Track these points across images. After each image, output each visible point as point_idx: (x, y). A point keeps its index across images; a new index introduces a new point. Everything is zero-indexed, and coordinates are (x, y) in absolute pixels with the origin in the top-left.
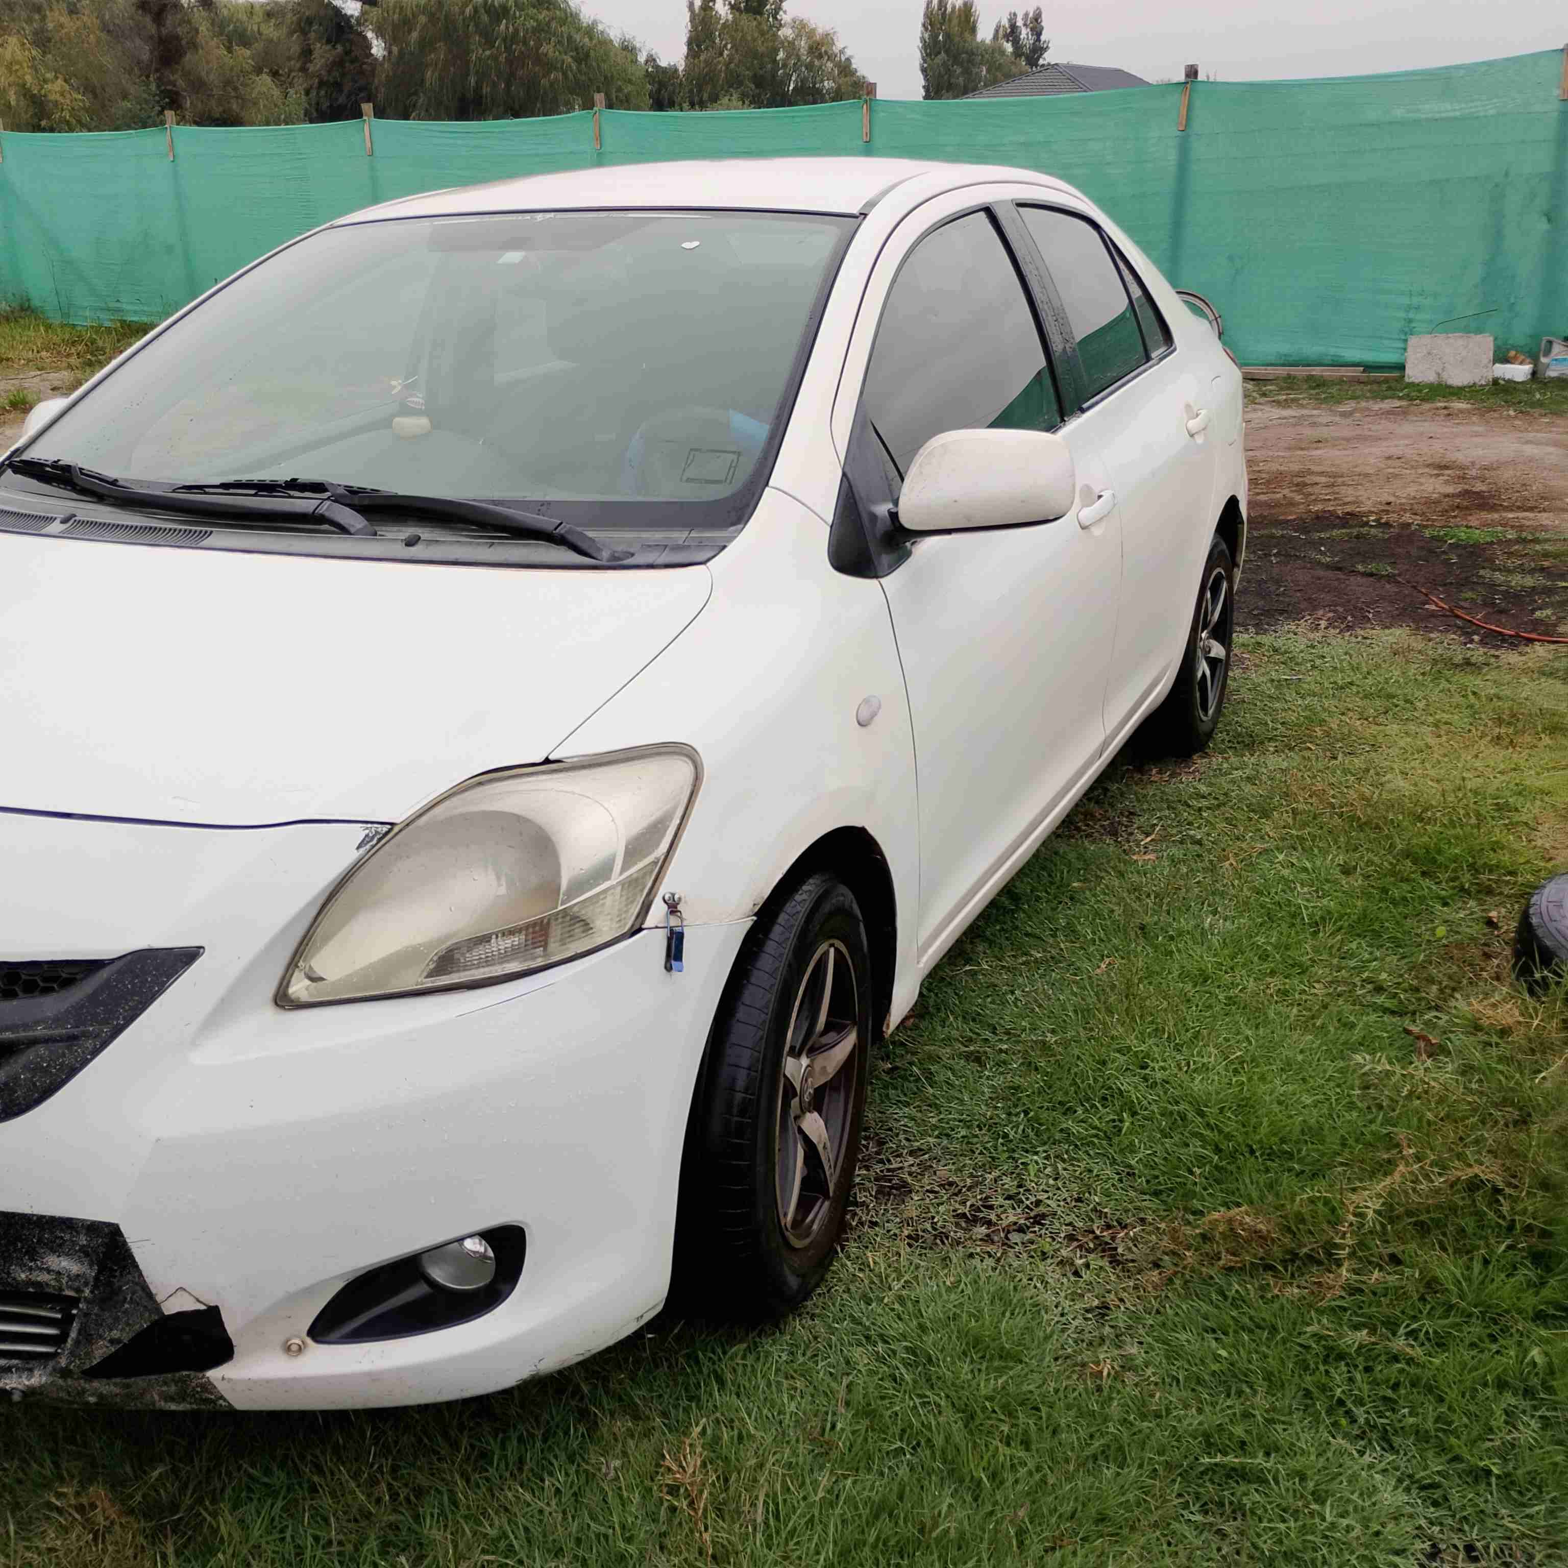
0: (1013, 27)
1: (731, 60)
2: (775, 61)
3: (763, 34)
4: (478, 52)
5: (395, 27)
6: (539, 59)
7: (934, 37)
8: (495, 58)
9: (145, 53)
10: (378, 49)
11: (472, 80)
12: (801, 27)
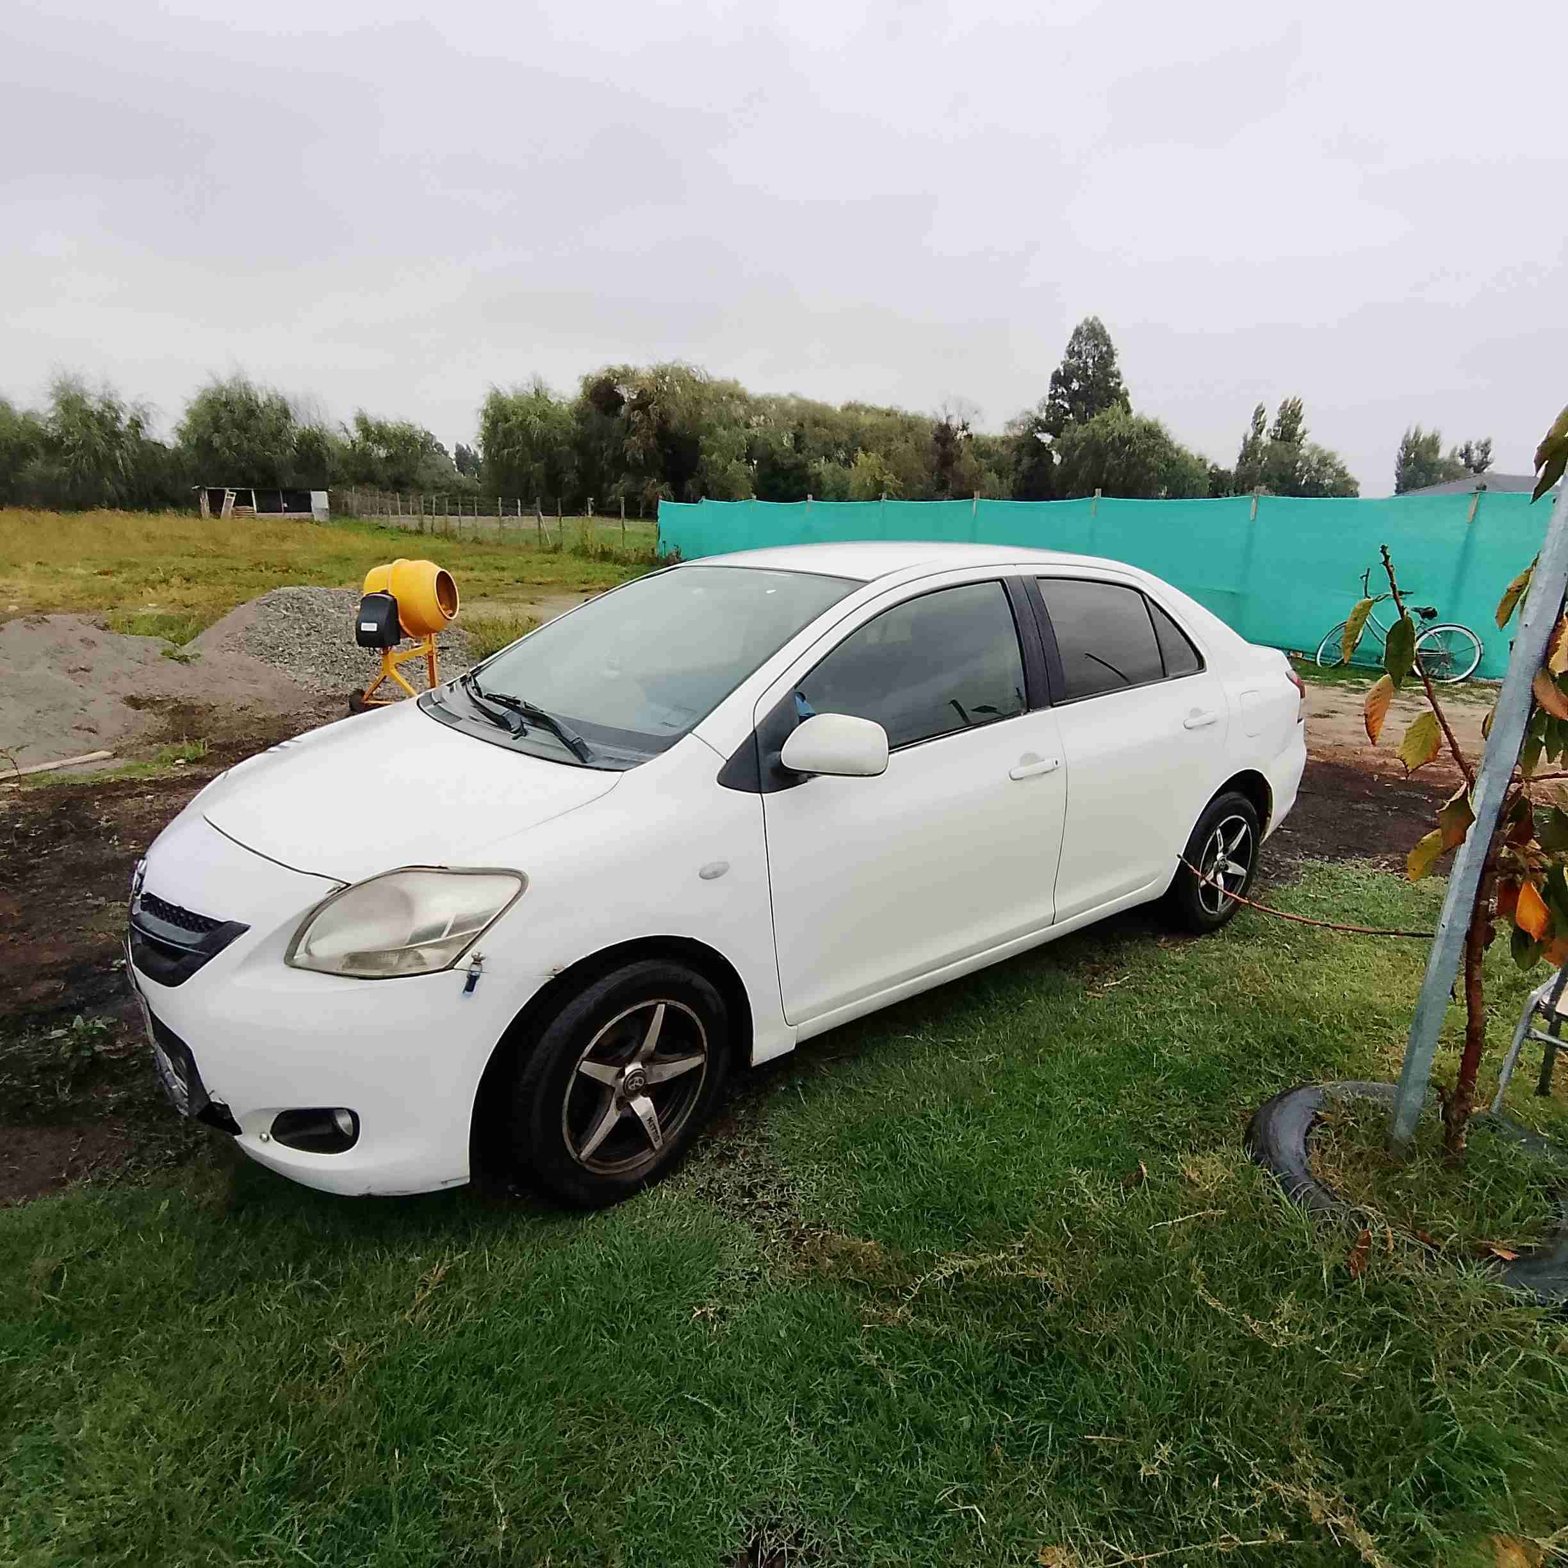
0: (1468, 450)
1: (1265, 466)
2: (1294, 468)
3: (1289, 452)
4: (1111, 461)
5: (1068, 448)
6: (1144, 465)
7: (1407, 455)
8: (1119, 465)
9: (935, 459)
10: (1057, 459)
11: (1105, 476)
12: (1315, 449)
